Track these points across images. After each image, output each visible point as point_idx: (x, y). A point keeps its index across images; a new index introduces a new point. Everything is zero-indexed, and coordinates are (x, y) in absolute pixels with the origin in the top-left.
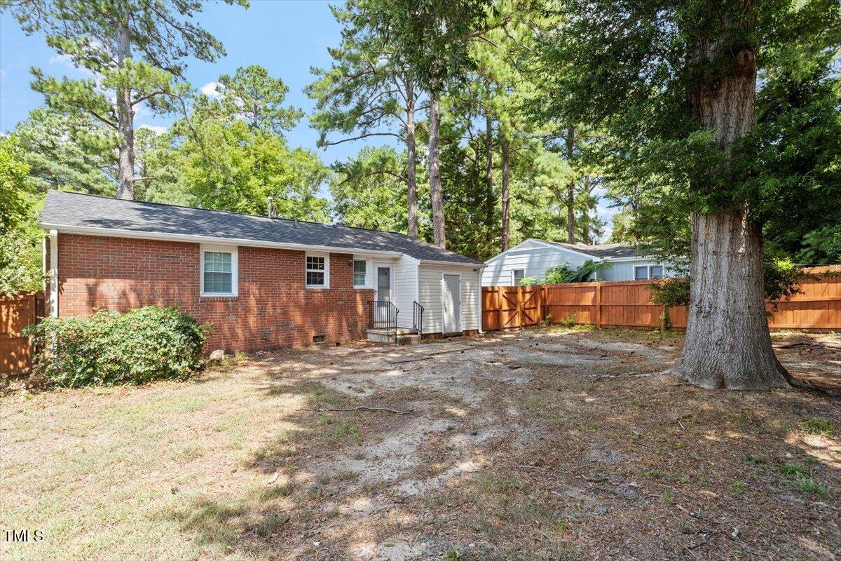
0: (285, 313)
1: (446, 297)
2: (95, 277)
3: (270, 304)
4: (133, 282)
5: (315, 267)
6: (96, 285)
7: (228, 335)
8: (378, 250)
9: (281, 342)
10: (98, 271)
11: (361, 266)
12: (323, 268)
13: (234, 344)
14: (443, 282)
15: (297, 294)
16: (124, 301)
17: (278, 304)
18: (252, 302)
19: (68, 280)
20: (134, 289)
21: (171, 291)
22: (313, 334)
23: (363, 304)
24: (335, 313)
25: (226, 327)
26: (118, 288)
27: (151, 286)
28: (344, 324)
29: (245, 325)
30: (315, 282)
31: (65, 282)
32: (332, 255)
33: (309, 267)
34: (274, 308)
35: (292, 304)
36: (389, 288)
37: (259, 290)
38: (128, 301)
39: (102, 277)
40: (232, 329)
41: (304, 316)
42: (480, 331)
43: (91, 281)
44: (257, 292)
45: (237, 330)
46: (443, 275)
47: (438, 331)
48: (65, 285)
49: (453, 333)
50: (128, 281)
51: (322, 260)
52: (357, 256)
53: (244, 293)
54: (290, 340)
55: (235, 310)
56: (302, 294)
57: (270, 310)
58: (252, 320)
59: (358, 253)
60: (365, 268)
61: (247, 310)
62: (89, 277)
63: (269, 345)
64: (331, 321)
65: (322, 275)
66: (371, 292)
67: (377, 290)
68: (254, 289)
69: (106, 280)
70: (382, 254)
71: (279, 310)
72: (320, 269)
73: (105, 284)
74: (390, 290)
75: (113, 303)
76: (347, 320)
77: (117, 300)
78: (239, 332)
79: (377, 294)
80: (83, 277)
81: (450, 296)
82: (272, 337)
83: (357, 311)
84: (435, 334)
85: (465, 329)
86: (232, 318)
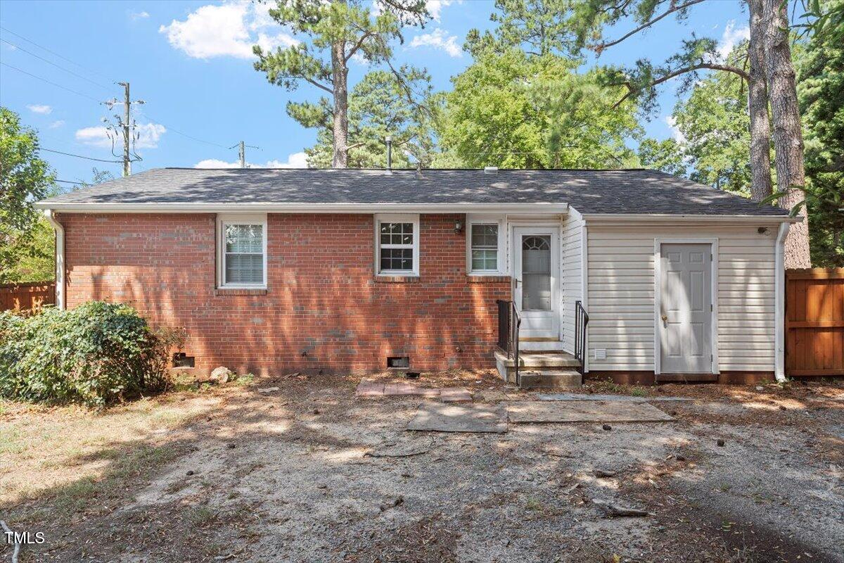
0: (338, 317)
1: (668, 290)
2: (99, 264)
3: (314, 301)
4: (138, 269)
5: (397, 240)
6: (101, 274)
7: (252, 344)
8: (523, 201)
9: (332, 362)
10: (103, 258)
11: (485, 235)
12: (410, 241)
13: (261, 359)
14: (657, 261)
15: (359, 285)
16: (128, 294)
17: (326, 301)
18: (287, 296)
19: (74, 267)
20: (139, 278)
21: (181, 281)
22: (387, 351)
23: (488, 304)
24: (429, 318)
25: (249, 333)
26: (122, 277)
27: (158, 274)
28: (447, 338)
29: (277, 332)
30: (397, 266)
31: (72, 270)
32: (425, 218)
33: (385, 240)
34: (321, 306)
35: (351, 301)
36: (549, 275)
37: (297, 278)
38: (132, 293)
39: (107, 264)
40: (257, 337)
41: (369, 322)
42: (781, 377)
43: (96, 269)
44: (294, 282)
45: (264, 339)
46: (657, 247)
47: (641, 367)
48: (72, 275)
49: (686, 375)
50: (132, 268)
51: (409, 228)
52: (474, 216)
53: (276, 283)
54: (347, 359)
55: (262, 310)
56: (366, 285)
57: (315, 312)
58: (286, 325)
59: (477, 210)
60: (495, 238)
61: (279, 309)
62: (94, 264)
63: (313, 366)
64: (421, 334)
65: (409, 253)
66: (505, 281)
67: (520, 278)
68: (290, 277)
69: (110, 267)
70: (530, 209)
71: (328, 311)
72: (406, 242)
73: (109, 273)
74: (553, 279)
75: (118, 296)
76: (453, 333)
77: (121, 293)
78: (268, 341)
79: (520, 285)
80: (88, 263)
81: (680, 290)
82: (318, 353)
83: (474, 317)
84: (632, 374)
85: (724, 368)
86: (258, 320)
